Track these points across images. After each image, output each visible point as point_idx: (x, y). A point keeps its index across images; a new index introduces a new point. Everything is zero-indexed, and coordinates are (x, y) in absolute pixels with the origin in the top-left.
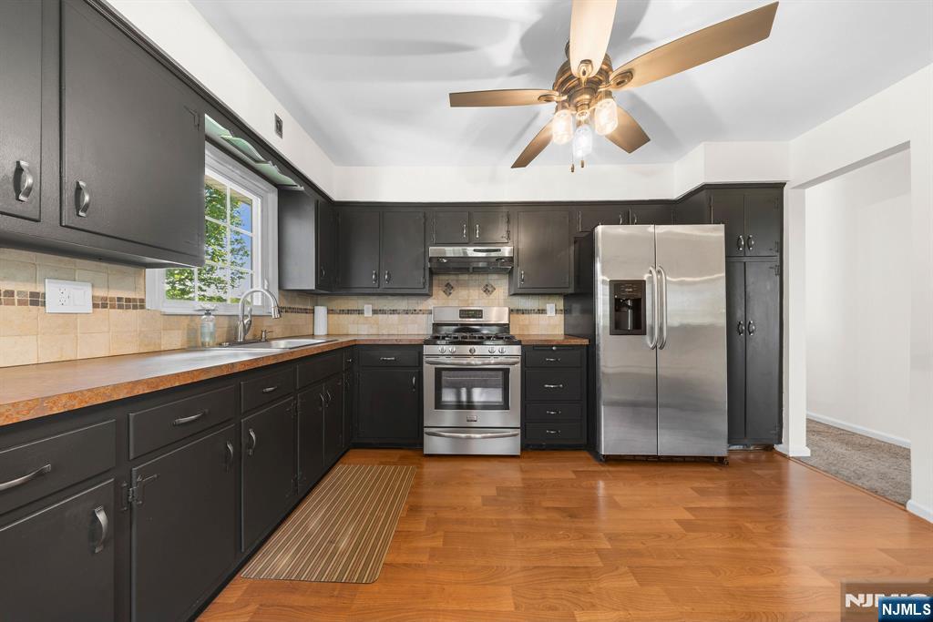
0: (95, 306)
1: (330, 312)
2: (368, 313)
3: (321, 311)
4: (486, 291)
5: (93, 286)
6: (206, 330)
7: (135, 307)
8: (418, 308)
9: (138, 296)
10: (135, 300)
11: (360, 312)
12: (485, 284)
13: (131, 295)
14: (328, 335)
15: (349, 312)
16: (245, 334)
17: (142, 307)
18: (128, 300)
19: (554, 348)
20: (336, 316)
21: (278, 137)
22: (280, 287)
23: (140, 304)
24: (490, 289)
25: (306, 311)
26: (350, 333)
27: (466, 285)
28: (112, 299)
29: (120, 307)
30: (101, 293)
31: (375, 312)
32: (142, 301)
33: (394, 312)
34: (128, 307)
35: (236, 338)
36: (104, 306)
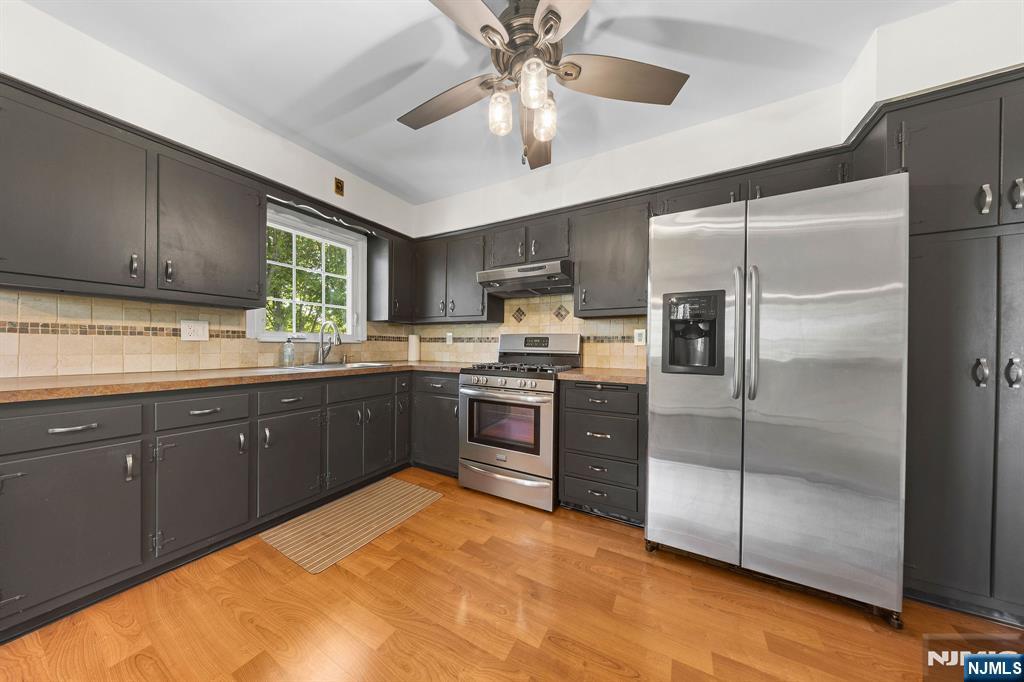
0: (211, 336)
1: (421, 340)
2: (449, 342)
3: (413, 339)
4: (558, 315)
5: (210, 324)
6: (286, 354)
7: (239, 337)
8: (490, 336)
9: (240, 330)
10: (238, 332)
11: (443, 340)
12: (558, 306)
13: (236, 329)
14: (420, 361)
15: (436, 340)
16: (324, 358)
17: (244, 337)
18: (234, 332)
19: (599, 386)
20: (426, 344)
21: (339, 196)
22: (369, 319)
23: (242, 335)
24: (563, 313)
25: (399, 339)
26: (437, 359)
27: (536, 310)
28: (222, 332)
29: (228, 337)
30: (215, 328)
31: (455, 340)
32: (244, 332)
33: (470, 340)
34: (234, 337)
35: (317, 361)
36: (217, 336)
